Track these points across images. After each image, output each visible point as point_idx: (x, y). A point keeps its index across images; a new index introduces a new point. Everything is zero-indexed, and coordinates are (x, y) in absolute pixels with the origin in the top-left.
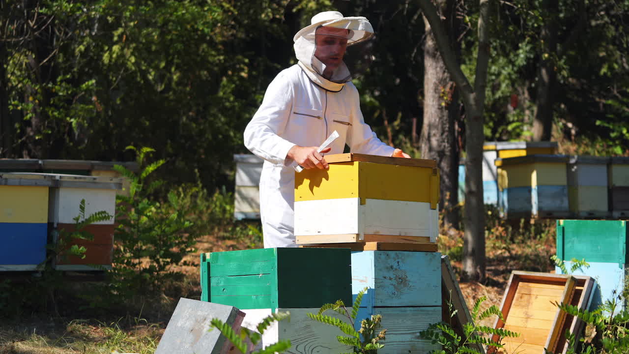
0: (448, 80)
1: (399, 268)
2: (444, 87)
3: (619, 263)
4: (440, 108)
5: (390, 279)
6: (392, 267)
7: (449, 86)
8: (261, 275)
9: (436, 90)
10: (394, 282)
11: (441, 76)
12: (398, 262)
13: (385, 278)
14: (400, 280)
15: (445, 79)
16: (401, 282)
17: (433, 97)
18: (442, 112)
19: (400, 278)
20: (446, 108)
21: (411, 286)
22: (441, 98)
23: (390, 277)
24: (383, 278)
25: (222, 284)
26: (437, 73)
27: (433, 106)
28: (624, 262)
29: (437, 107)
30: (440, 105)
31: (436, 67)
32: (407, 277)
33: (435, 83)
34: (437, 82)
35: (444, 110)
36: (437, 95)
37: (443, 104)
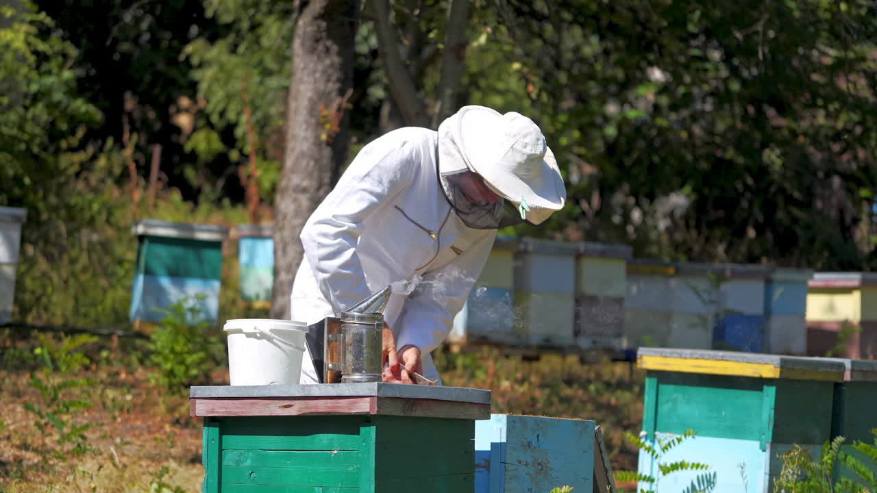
0: (334, 94)
1: (539, 446)
2: (327, 106)
3: (761, 441)
4: (318, 143)
5: (527, 465)
6: (529, 444)
7: (335, 106)
8: (336, 452)
9: (312, 111)
10: (531, 470)
11: (321, 86)
12: (538, 436)
13: (520, 462)
14: (540, 467)
15: (330, 93)
16: (542, 469)
17: (307, 122)
18: (320, 150)
19: (539, 464)
20: (328, 144)
21: (553, 478)
22: (320, 125)
23: (526, 462)
24: (517, 463)
25: (248, 463)
26: (315, 82)
27: (305, 139)
28: (770, 440)
29: (311, 140)
30: (317, 137)
31: (314, 72)
32: (549, 462)
33: (311, 99)
34: (315, 98)
35: (324, 146)
36: (313, 121)
37: (324, 137)
